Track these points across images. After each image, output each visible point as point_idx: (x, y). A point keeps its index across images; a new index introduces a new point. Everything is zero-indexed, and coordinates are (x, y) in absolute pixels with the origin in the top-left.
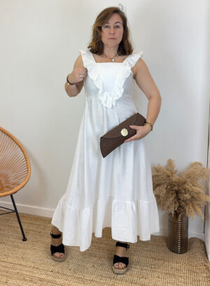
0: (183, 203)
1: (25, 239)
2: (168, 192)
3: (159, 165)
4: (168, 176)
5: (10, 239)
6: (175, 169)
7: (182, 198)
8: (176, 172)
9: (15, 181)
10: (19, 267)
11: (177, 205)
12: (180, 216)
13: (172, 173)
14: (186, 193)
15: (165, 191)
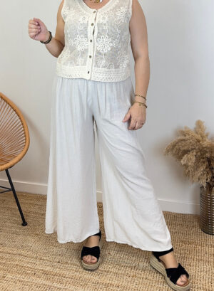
1: (24, 224)
2: (198, 160)
3: (186, 128)
4: (199, 141)
5: (7, 224)
6: (206, 132)
8: (207, 135)
9: (10, 153)
11: (210, 176)
13: (202, 137)
15: (194, 159)
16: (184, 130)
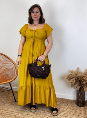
0: (82, 86)
2: (76, 81)
3: (72, 70)
4: (76, 74)
6: (80, 71)
7: (82, 83)
8: (80, 73)
9: (12, 77)
10: (13, 113)
11: (80, 86)
12: (81, 91)
13: (78, 73)
14: (84, 81)
15: (75, 81)
16: (71, 70)
